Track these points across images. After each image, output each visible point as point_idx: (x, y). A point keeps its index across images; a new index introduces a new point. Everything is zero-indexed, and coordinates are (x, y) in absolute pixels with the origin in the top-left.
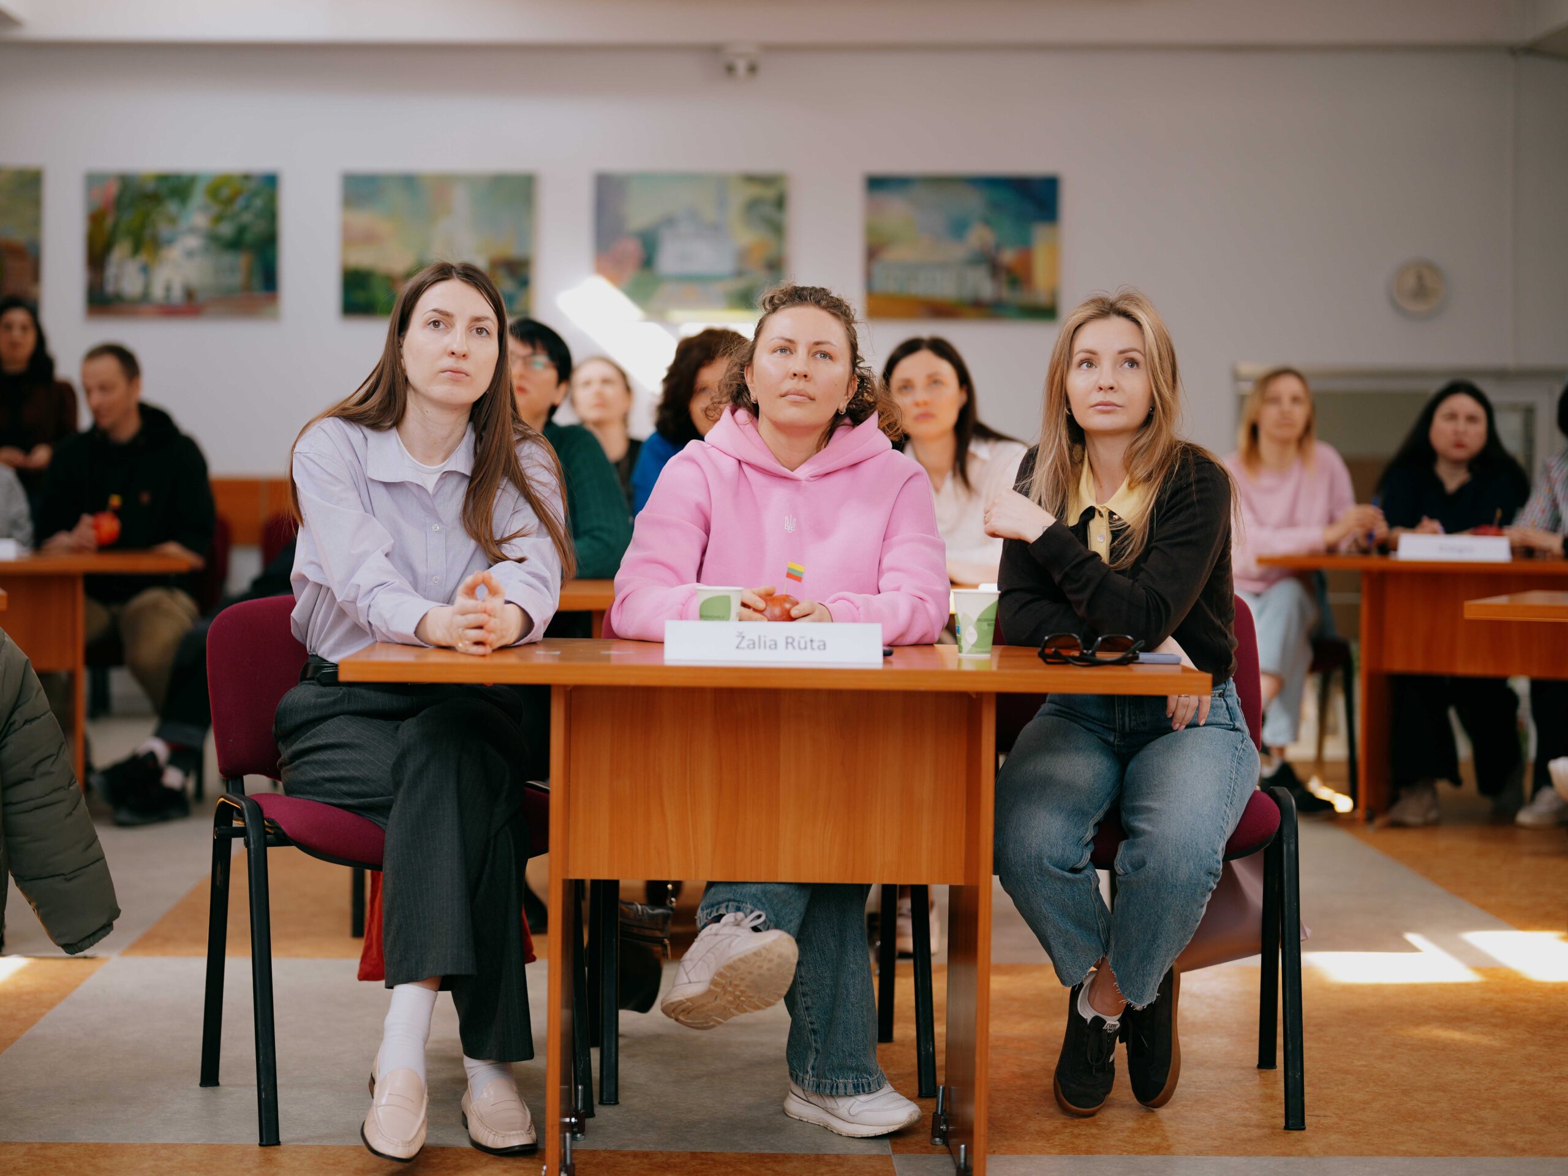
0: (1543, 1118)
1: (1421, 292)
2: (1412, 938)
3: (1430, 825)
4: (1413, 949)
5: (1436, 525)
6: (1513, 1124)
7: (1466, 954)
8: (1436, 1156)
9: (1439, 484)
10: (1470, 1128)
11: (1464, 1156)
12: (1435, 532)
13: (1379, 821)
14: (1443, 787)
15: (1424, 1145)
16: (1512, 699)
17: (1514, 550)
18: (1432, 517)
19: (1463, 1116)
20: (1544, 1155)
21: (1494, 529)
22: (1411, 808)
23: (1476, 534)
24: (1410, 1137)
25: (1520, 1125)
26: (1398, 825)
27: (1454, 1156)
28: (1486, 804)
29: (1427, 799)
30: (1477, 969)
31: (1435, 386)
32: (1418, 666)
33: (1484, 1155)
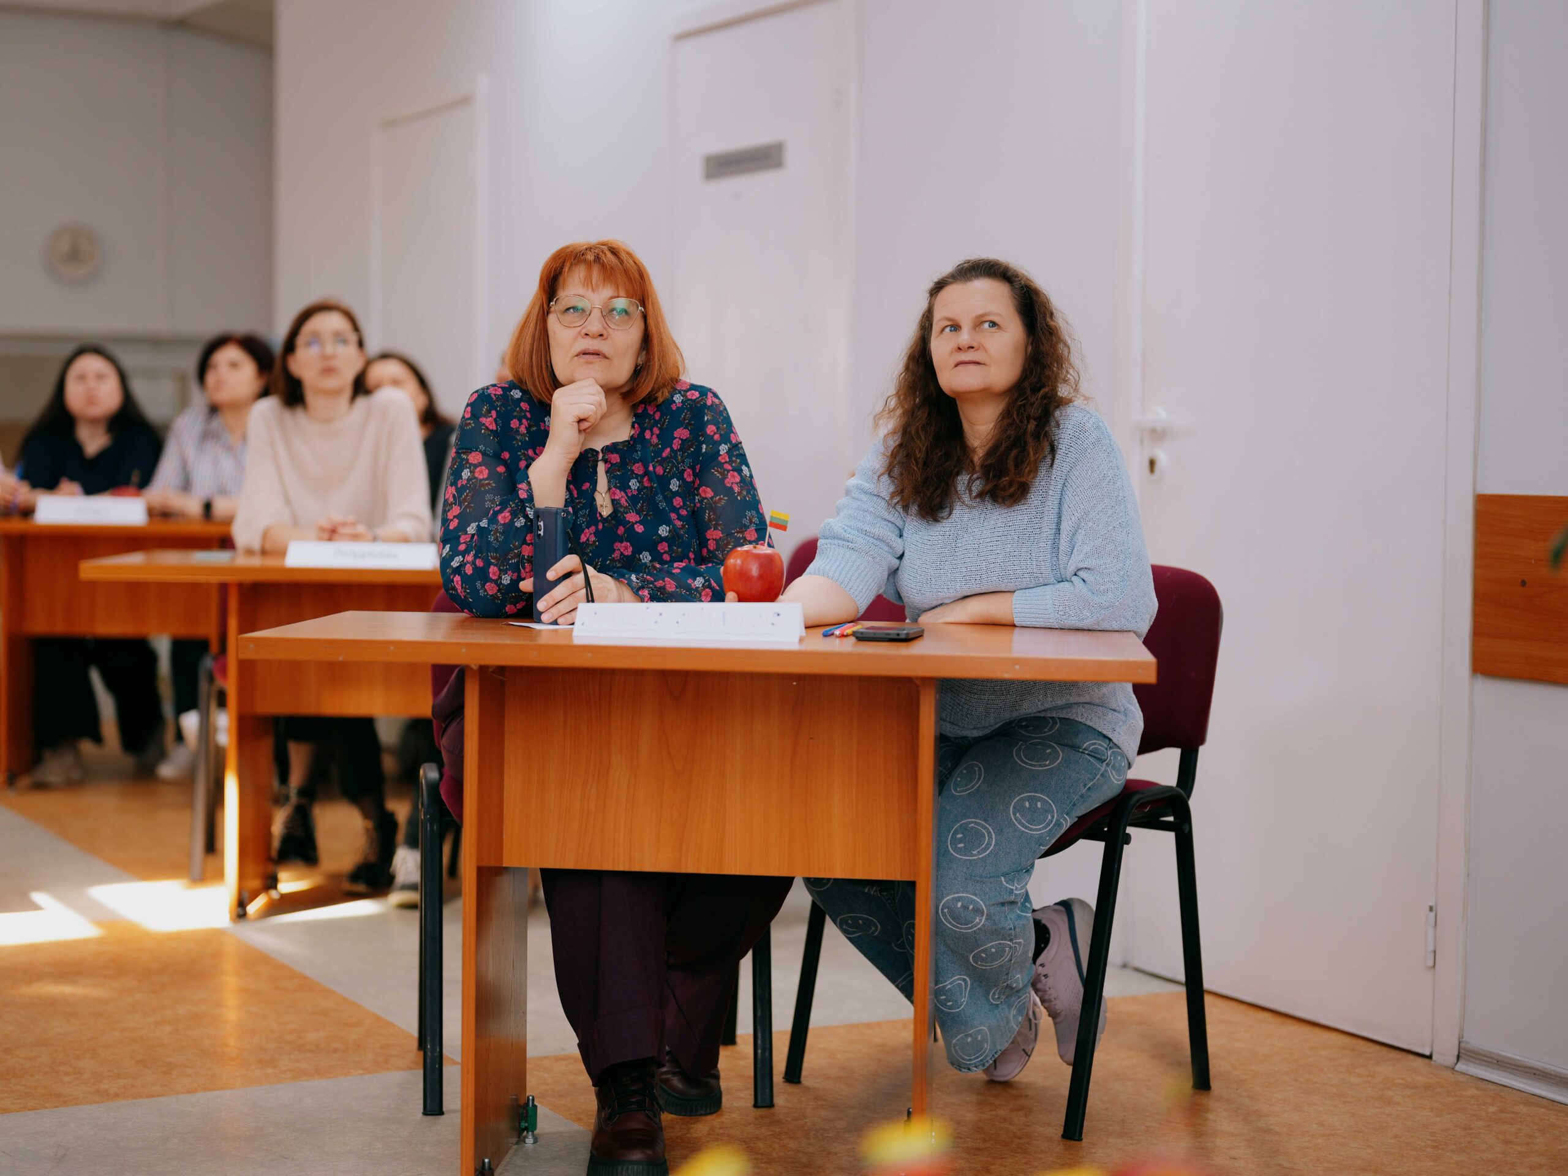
0: (139, 1062)
1: (74, 255)
2: (38, 897)
3: (72, 785)
4: (36, 907)
5: (75, 487)
6: (109, 1071)
7: (90, 910)
8: (29, 1110)
9: (78, 448)
10: (67, 1079)
11: (57, 1107)
12: (73, 494)
13: (24, 781)
14: (87, 747)
15: (19, 1101)
16: (152, 657)
17: (151, 512)
18: (72, 478)
19: (62, 1068)
20: (135, 1098)
21: (131, 490)
22: (54, 769)
23: (114, 494)
24: (6, 1095)
25: (116, 1071)
26: (41, 786)
27: (46, 1108)
28: (128, 762)
29: (68, 759)
30: (98, 923)
31: (68, 349)
32: (59, 627)
33: (77, 1104)
